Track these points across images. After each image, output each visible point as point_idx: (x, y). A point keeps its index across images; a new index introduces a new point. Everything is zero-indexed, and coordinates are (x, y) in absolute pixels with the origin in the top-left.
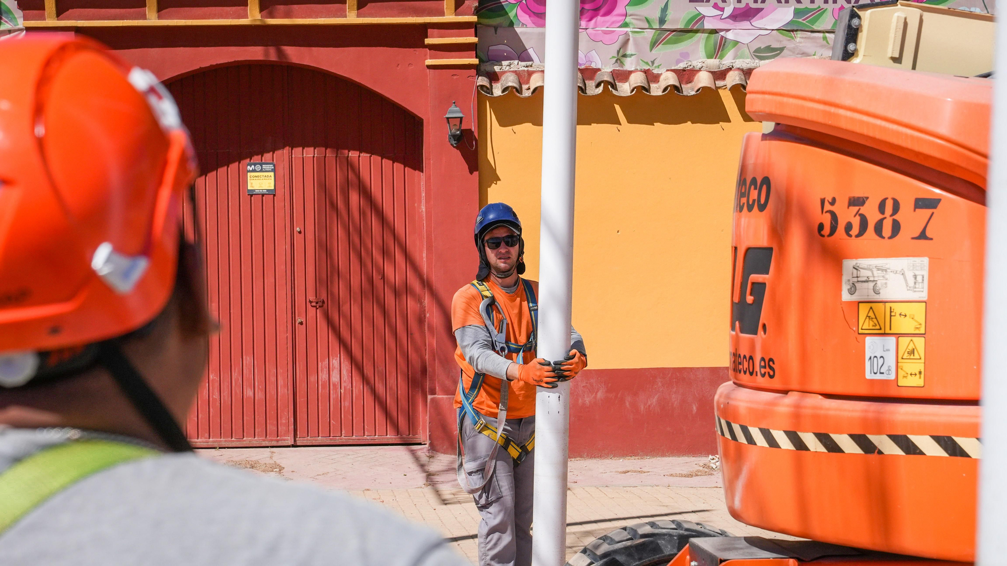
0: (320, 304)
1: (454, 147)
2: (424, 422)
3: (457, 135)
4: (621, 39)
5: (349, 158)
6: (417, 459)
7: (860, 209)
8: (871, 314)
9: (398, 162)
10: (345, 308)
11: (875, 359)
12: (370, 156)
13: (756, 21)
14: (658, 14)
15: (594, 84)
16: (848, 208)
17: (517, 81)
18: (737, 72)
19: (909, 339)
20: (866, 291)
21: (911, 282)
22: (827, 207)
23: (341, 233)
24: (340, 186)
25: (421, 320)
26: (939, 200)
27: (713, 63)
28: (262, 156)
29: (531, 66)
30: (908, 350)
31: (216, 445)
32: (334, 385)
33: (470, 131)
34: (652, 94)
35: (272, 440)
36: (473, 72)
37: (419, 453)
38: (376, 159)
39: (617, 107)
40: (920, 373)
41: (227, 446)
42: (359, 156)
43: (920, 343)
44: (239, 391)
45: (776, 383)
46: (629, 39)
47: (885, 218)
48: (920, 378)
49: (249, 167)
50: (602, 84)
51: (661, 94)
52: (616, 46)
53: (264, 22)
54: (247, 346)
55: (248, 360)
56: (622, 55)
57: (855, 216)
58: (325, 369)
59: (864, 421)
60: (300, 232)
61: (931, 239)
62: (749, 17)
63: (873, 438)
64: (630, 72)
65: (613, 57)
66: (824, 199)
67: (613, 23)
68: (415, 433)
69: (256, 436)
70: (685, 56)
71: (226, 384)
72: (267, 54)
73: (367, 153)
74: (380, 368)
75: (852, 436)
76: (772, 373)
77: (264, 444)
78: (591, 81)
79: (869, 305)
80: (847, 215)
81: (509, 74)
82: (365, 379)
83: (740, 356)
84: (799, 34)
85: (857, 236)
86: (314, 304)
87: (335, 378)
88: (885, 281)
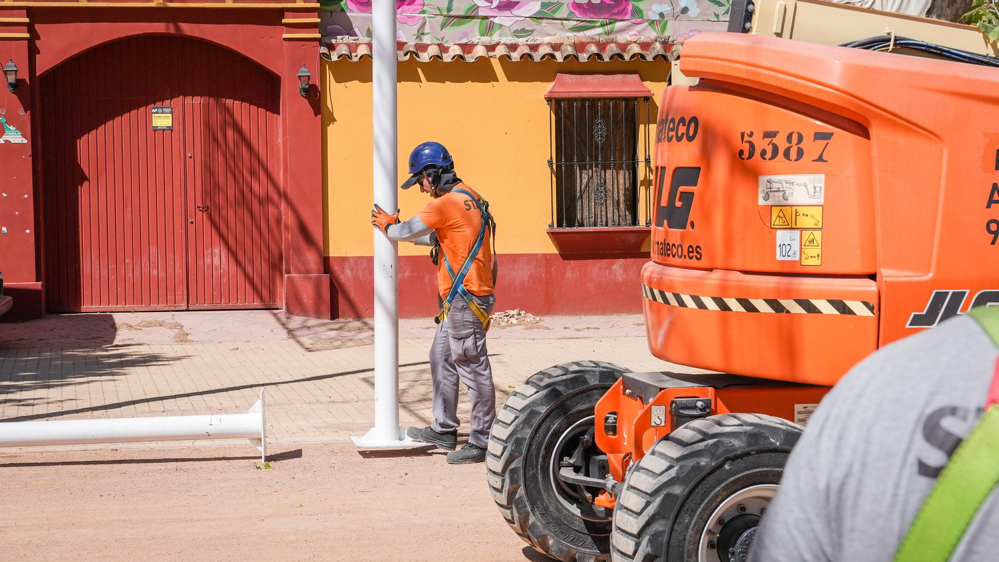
0: (205, 209)
1: (303, 97)
2: (281, 293)
3: (306, 88)
4: (420, 22)
5: (226, 104)
6: (278, 319)
7: (772, 140)
8: (781, 214)
9: (262, 107)
10: (224, 212)
11: (784, 246)
12: (242, 103)
13: (515, 10)
14: (446, 5)
15: (403, 53)
16: (763, 139)
17: (348, 50)
18: (503, 46)
19: (810, 232)
20: (776, 198)
21: (812, 192)
22: (746, 138)
23: (221, 159)
24: (219, 125)
25: (279, 221)
26: (833, 134)
27: (486, 39)
28: (163, 102)
29: (358, 40)
30: (809, 240)
31: (130, 310)
32: (216, 267)
33: (315, 85)
34: (444, 61)
35: (171, 306)
36: (317, 43)
37: (279, 315)
38: (246, 105)
39: (419, 70)
40: (818, 256)
41: (138, 310)
42: (233, 103)
43: (818, 235)
44: (147, 271)
45: (703, 263)
46: (426, 22)
47: (792, 146)
48: (818, 259)
49: (153, 110)
50: (409, 53)
51: (451, 61)
52: (417, 27)
53: (166, 5)
54: (153, 240)
55: (153, 249)
56: (421, 34)
57: (768, 145)
58: (209, 256)
59: (778, 290)
60: (191, 157)
61: (827, 161)
62: (510, 7)
63: (783, 302)
64: (428, 45)
65: (415, 35)
66: (744, 132)
67: (415, 10)
68: (274, 301)
69: (160, 303)
70: (465, 34)
71: (138, 266)
72: (168, 28)
73: (239, 100)
74: (249, 255)
75: (766, 301)
76: (698, 256)
77: (165, 309)
78: (400, 51)
79: (779, 208)
80: (761, 144)
81: (342, 45)
82: (238, 262)
83: (668, 244)
84: (545, 21)
85: (770, 159)
86: (201, 209)
87: (216, 262)
88: (792, 191)
